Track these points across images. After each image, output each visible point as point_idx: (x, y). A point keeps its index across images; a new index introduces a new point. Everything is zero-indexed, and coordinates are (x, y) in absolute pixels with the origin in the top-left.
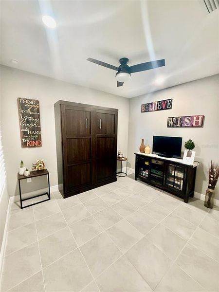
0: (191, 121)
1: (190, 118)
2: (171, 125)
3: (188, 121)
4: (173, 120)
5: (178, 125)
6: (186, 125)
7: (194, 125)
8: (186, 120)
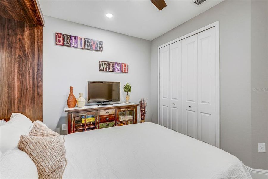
0: (121, 67)
1: (120, 64)
2: (103, 69)
3: (118, 67)
4: (105, 64)
5: (111, 70)
6: (117, 71)
7: (123, 71)
8: (117, 66)
